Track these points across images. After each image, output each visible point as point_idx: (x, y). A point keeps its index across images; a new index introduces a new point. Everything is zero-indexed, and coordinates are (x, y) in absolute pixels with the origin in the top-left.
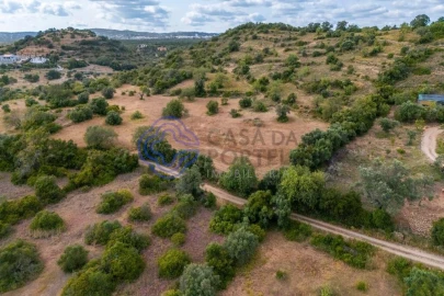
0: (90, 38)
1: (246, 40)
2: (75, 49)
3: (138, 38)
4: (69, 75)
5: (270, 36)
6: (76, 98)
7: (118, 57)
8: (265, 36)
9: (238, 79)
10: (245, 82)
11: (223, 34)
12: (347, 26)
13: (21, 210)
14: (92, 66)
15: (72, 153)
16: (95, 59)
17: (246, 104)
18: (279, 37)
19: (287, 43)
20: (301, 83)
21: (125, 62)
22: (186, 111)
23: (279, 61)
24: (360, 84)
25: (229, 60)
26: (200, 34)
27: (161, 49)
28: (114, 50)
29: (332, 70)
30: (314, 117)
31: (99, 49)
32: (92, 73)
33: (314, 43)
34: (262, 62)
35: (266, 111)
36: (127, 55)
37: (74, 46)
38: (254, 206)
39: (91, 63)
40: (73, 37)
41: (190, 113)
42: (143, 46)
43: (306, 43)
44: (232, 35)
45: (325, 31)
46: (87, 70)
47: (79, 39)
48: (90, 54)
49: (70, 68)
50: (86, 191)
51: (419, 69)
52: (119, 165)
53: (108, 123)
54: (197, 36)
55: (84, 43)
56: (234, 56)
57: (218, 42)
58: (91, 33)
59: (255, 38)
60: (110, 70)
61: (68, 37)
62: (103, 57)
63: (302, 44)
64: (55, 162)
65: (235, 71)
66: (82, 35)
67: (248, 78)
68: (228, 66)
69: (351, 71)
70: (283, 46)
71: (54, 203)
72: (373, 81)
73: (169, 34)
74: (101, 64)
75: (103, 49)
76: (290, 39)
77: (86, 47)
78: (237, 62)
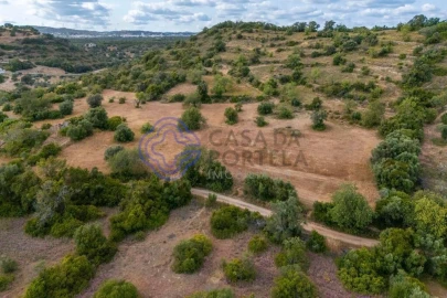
0: (33, 36)
1: (230, 39)
2: (18, 49)
3: (78, 36)
4: (14, 79)
5: (255, 35)
6: (56, 107)
7: (68, 57)
8: (251, 35)
9: (239, 82)
10: (248, 84)
11: (201, 34)
12: (334, 26)
13: (71, 280)
14: (39, 68)
15: (99, 186)
16: (41, 60)
17: (266, 110)
18: (265, 36)
19: (276, 43)
20: (316, 86)
21: (78, 63)
22: (204, 121)
23: (278, 62)
24: (383, 86)
25: (220, 61)
26: (146, 33)
27: (112, 48)
28: (63, 50)
29: (343, 71)
30: (351, 124)
31: (45, 49)
32: (41, 76)
33: (306, 43)
34: (259, 63)
35: (292, 118)
36: (79, 55)
37: (15, 44)
38: (398, 249)
39: (38, 64)
40: (13, 35)
41: (208, 123)
42: (91, 45)
43: (297, 43)
44: (212, 34)
45: (314, 31)
46: (34, 72)
47: (21, 37)
48: (35, 55)
49: (12, 70)
50: (142, 239)
51: (439, 70)
52: (171, 198)
53: (119, 140)
54: (143, 35)
55: (27, 41)
56: (223, 56)
57: (199, 42)
58: (34, 30)
59: (240, 37)
60: (62, 73)
61: (6, 35)
62: (52, 57)
63: (292, 44)
64: (81, 199)
65: (231, 73)
66: (24, 33)
67: (251, 81)
68: (221, 67)
69: (366, 73)
70: (272, 46)
71: (106, 261)
72: (397, 83)
73: (112, 33)
74: (50, 65)
75: (50, 48)
76: (277, 39)
77: (31, 46)
78: (229, 63)
